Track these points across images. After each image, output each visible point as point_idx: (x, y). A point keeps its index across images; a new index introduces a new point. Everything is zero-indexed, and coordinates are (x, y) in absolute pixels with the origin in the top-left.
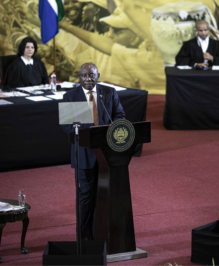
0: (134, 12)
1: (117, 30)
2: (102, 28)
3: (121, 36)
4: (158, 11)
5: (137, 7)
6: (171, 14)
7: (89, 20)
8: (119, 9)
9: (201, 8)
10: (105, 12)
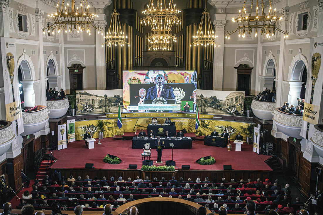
0: (212, 126)
1: (209, 128)
2: (207, 128)
3: (210, 129)
4: (216, 126)
5: (213, 125)
6: (218, 127)
7: (205, 126)
8: (210, 125)
9: (223, 126)
10: (208, 125)
